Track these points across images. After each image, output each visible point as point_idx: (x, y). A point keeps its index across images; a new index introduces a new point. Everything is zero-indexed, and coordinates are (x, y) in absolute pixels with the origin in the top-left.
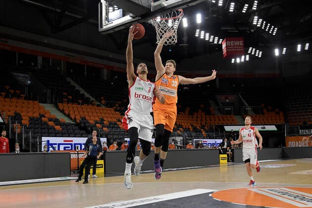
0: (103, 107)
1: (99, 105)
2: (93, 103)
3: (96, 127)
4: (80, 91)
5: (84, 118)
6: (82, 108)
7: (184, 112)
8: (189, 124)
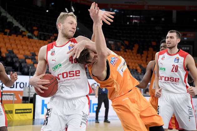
0: (35, 39)
1: (31, 36)
2: (24, 33)
3: (26, 62)
4: (7, 19)
5: (11, 52)
6: (9, 40)
7: (132, 50)
8: (137, 65)
